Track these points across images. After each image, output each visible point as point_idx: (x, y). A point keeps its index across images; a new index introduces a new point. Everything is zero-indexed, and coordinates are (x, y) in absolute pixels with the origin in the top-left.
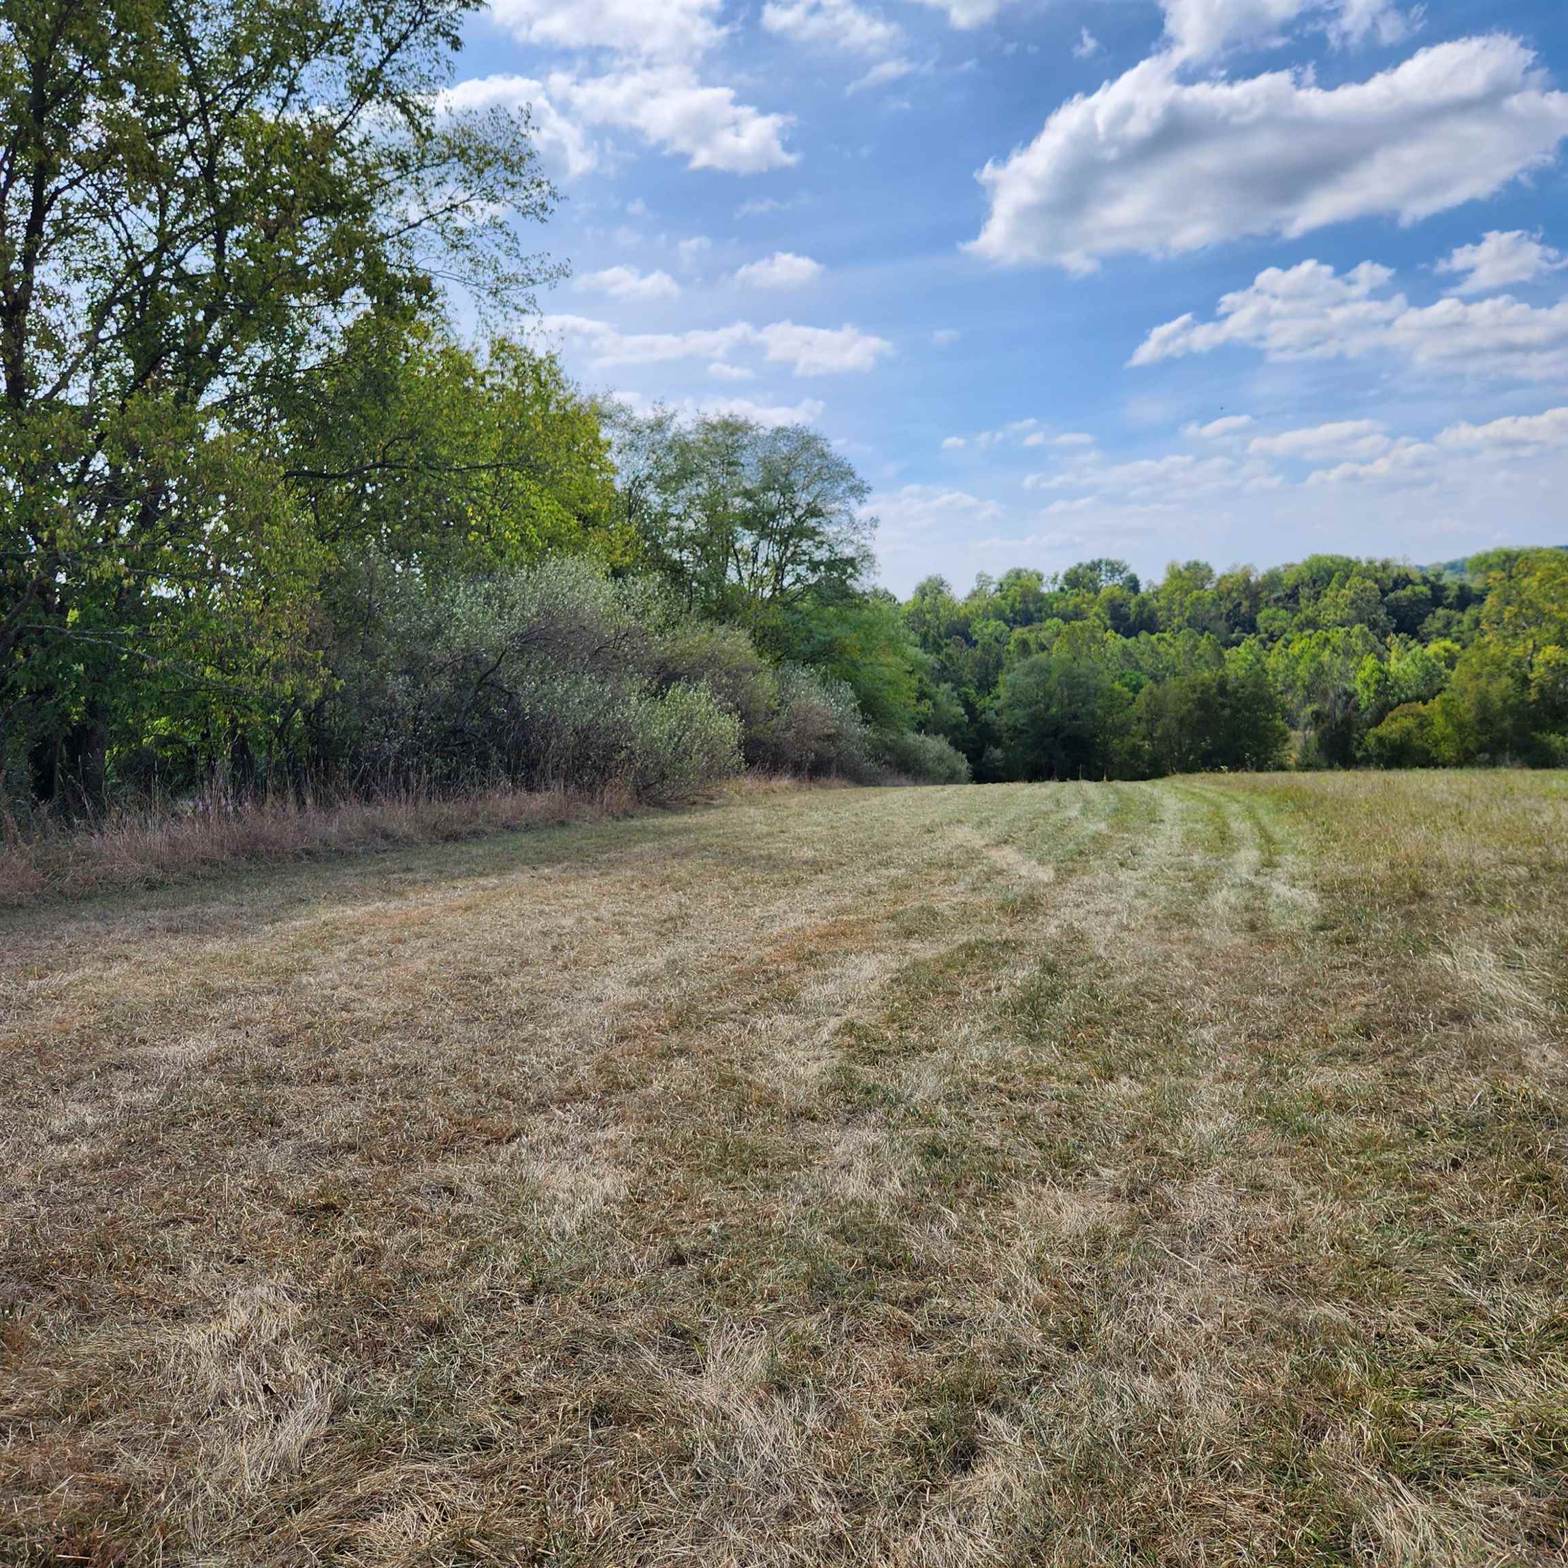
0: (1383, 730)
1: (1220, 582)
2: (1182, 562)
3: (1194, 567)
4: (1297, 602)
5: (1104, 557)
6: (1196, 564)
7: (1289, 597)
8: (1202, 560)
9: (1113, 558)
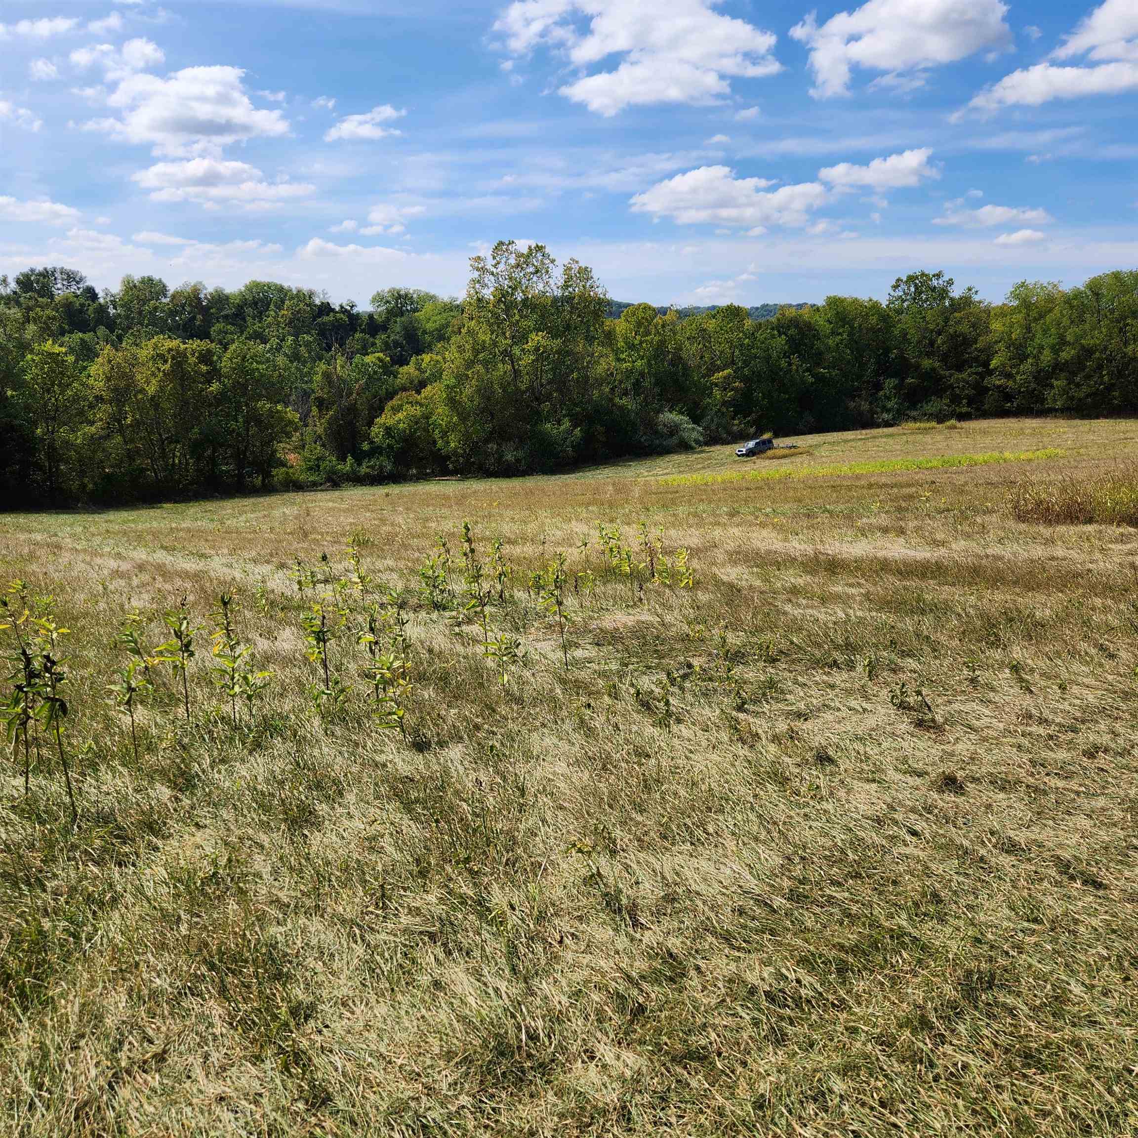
0: (386, 419)
1: (173, 297)
2: (137, 276)
3: (149, 282)
4: (244, 319)
5: (59, 266)
6: (150, 280)
7: (236, 315)
8: (156, 277)
9: (68, 267)
